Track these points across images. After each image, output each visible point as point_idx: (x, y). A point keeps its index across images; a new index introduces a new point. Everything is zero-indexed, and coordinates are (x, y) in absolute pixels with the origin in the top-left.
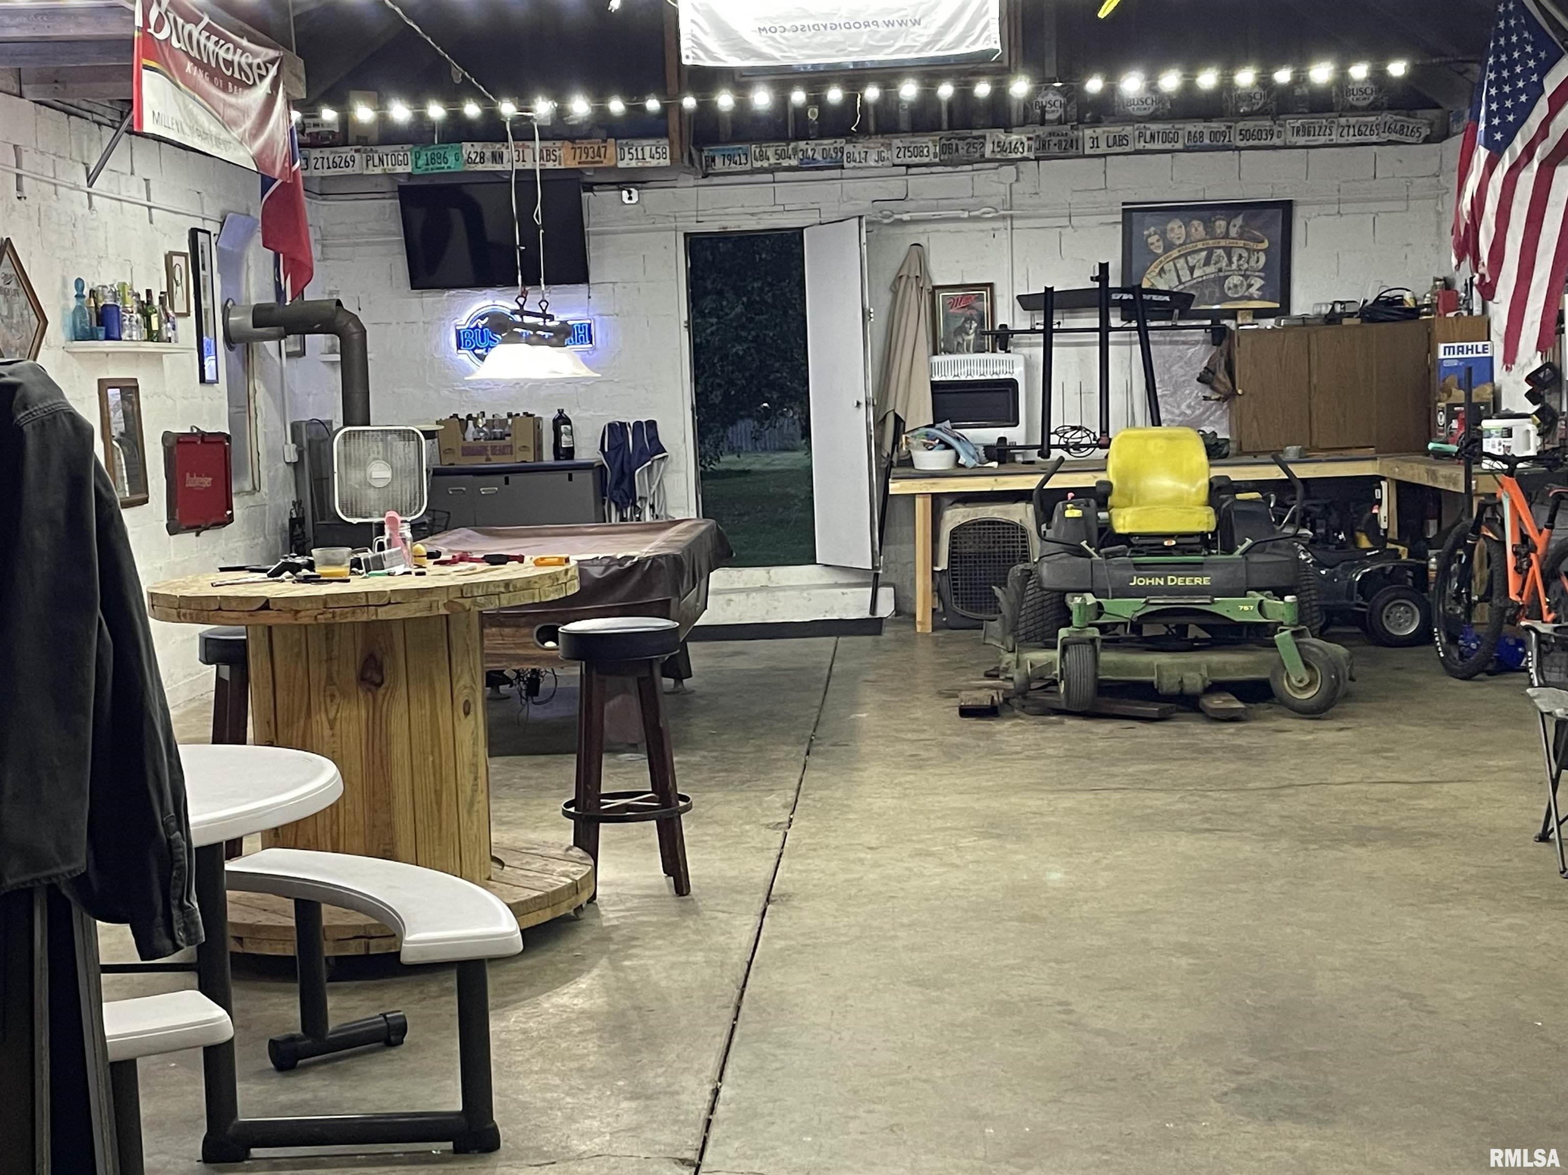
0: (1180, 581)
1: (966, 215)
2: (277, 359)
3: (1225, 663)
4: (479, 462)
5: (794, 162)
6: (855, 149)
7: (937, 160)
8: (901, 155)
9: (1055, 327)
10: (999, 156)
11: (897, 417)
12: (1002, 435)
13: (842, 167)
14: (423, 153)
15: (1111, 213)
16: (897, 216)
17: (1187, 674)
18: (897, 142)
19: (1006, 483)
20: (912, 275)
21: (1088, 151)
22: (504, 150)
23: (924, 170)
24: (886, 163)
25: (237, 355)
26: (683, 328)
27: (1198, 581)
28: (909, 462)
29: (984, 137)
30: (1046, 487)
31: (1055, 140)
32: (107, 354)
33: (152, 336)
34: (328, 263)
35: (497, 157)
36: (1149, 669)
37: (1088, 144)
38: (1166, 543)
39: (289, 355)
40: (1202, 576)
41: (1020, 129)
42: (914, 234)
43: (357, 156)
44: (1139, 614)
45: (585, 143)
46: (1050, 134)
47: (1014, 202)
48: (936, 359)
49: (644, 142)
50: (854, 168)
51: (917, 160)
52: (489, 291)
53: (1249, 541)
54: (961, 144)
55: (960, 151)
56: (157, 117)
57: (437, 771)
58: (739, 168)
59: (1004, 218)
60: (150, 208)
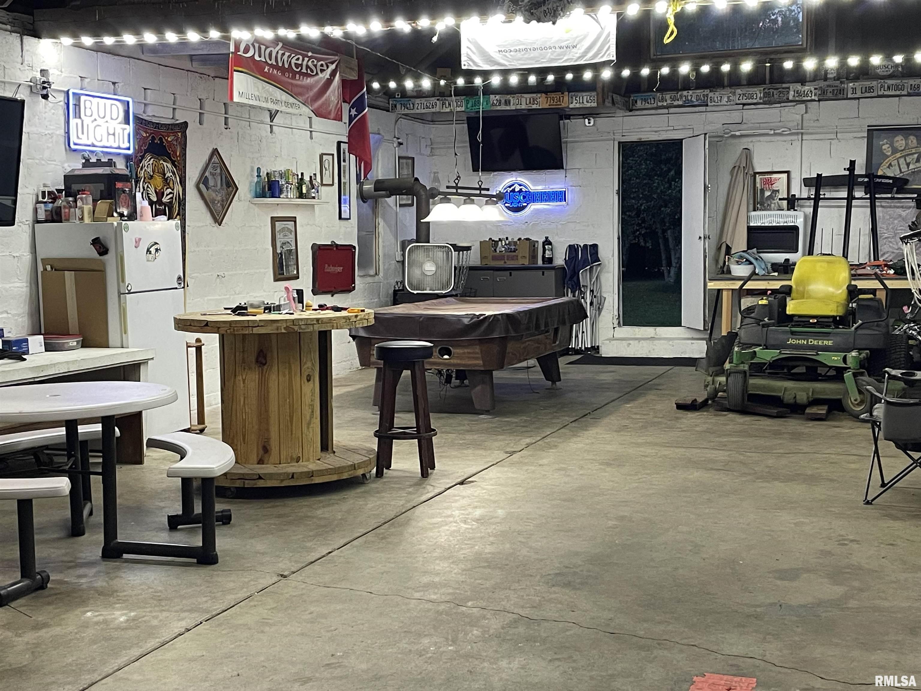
0: (815, 343)
1: (772, 132)
2: (394, 208)
3: (824, 388)
4: (500, 264)
5: (680, 103)
6: (715, 95)
7: (761, 101)
8: (741, 98)
9: (821, 196)
10: (797, 99)
11: (727, 246)
12: (787, 257)
13: (707, 105)
14: (470, 101)
15: (862, 131)
16: (733, 133)
17: (800, 393)
18: (739, 91)
19: (774, 284)
20: (742, 166)
21: (850, 96)
22: (511, 99)
23: (753, 106)
24: (731, 103)
25: (369, 205)
26: (615, 194)
27: (825, 342)
28: (729, 272)
29: (789, 88)
30: (744, 288)
31: (830, 89)
32: (278, 204)
33: (301, 196)
34: (434, 157)
35: (507, 103)
36: (779, 389)
37: (850, 91)
38: (811, 321)
39: (401, 206)
40: (828, 340)
41: (810, 83)
42: (745, 143)
43: (438, 102)
44: (774, 359)
45: (553, 95)
46: (828, 86)
47: (804, 125)
48: (753, 213)
49: (584, 94)
50: (714, 105)
51: (750, 101)
52: (514, 173)
53: (860, 322)
54: (775, 92)
55: (775, 96)
56: (241, 94)
57: (291, 406)
58: (650, 106)
59: (797, 134)
60: (311, 132)
